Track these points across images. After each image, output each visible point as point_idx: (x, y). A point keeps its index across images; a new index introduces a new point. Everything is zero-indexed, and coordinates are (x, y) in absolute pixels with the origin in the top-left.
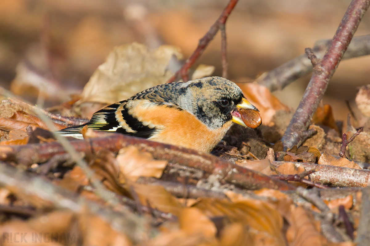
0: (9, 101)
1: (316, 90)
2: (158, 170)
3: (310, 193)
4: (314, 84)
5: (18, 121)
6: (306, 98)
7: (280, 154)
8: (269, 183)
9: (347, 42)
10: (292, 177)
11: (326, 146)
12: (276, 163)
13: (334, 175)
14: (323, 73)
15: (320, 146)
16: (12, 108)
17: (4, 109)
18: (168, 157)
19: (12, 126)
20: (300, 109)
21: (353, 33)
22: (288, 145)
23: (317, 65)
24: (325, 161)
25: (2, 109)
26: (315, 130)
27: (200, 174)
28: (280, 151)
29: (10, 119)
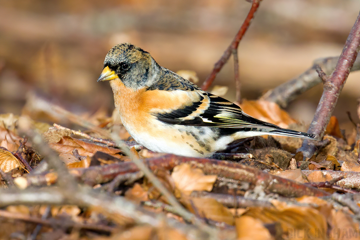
0: (55, 128)
1: (327, 104)
2: (209, 184)
3: (345, 198)
4: (325, 99)
5: (65, 146)
6: (320, 112)
7: (301, 163)
8: (306, 190)
9: (353, 59)
10: (323, 184)
11: (339, 154)
12: (305, 172)
13: (357, 180)
14: (333, 89)
15: (334, 154)
16: (59, 134)
17: (51, 135)
18: (216, 172)
19: (60, 150)
20: (314, 122)
21: (357, 51)
22: (306, 155)
23: (327, 82)
24: (347, 168)
25: (50, 135)
26: (329, 140)
27: (246, 186)
28: (301, 160)
29: (58, 144)
